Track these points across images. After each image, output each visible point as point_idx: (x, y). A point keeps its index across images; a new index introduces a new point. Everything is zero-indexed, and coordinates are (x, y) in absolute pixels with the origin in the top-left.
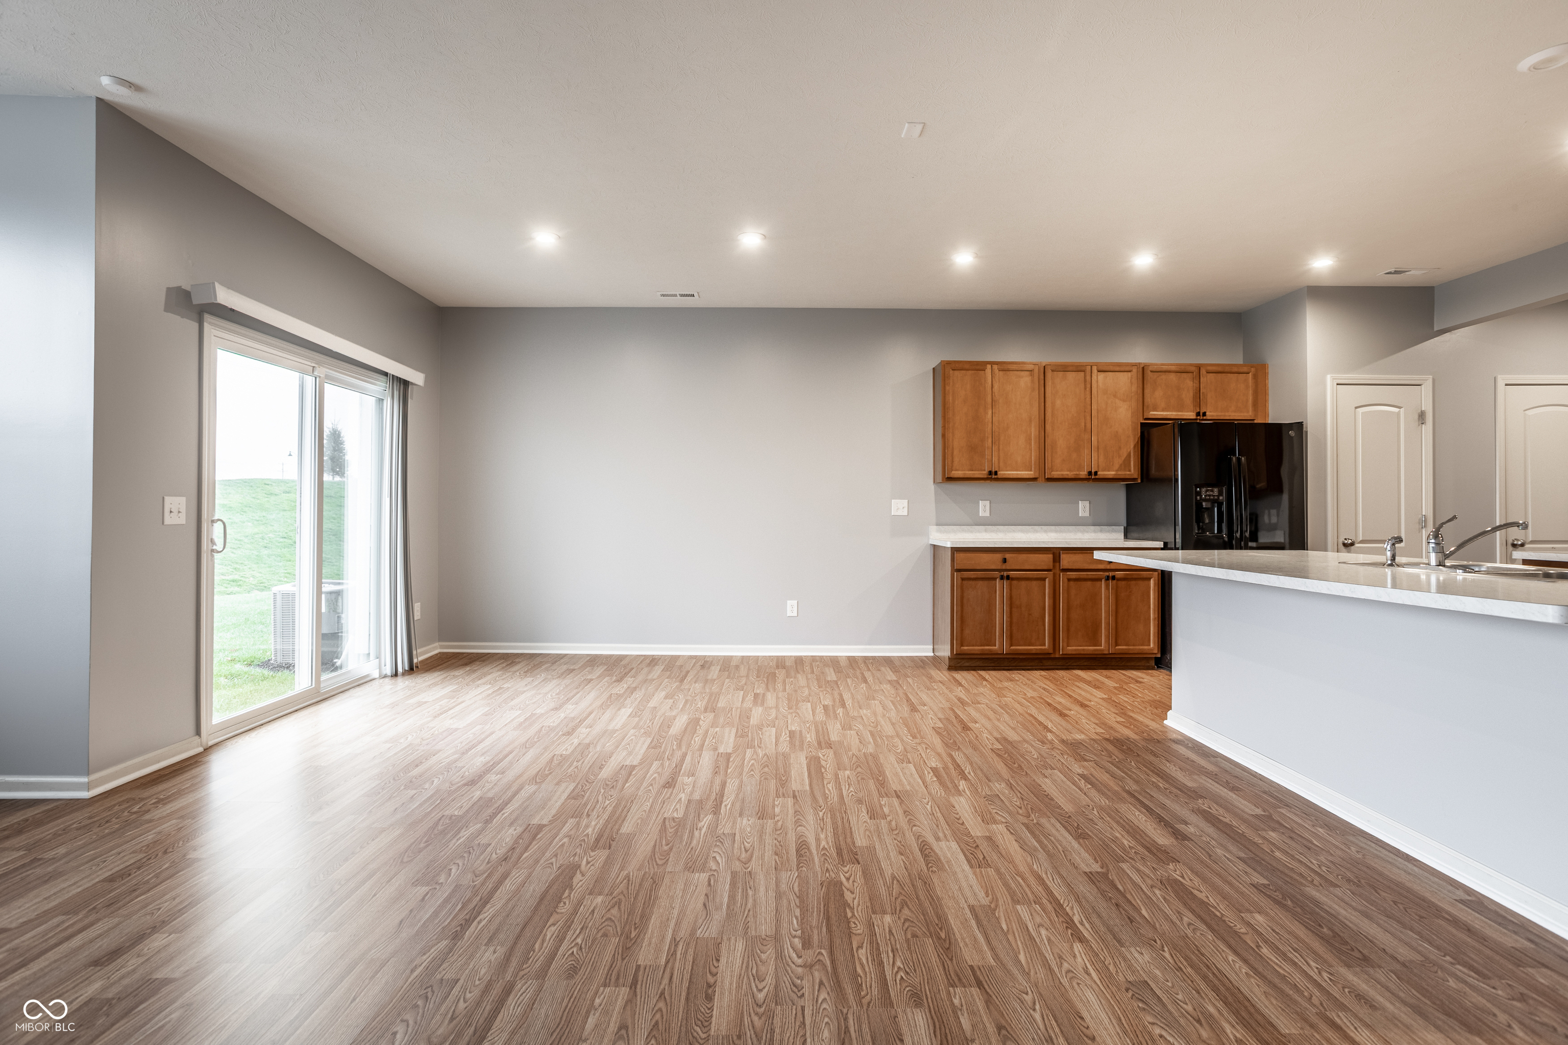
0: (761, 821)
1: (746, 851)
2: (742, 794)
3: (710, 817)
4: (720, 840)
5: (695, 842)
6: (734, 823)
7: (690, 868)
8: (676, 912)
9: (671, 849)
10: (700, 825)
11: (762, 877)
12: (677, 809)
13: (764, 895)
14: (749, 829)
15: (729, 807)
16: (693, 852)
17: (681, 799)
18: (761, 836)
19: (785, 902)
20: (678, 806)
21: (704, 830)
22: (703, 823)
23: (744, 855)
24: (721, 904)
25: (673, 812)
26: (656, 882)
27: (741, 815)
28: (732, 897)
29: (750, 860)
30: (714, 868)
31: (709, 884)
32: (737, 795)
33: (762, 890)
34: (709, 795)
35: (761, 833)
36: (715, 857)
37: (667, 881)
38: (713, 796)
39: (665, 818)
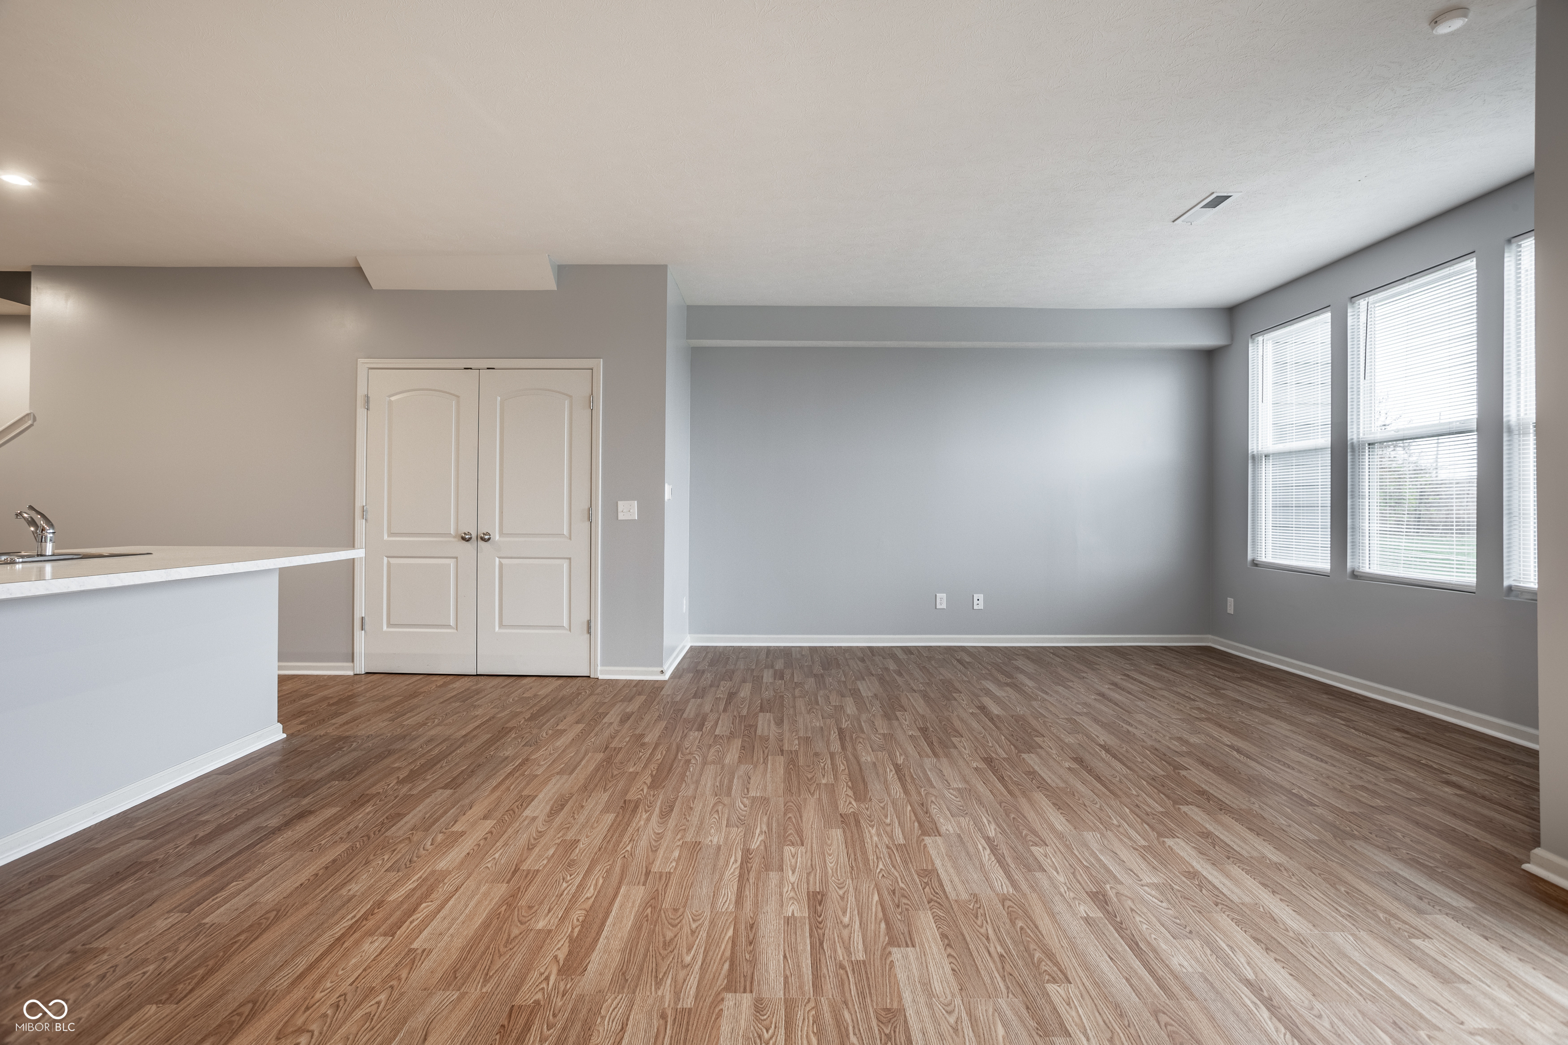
0: (698, 840)
1: (717, 811)
2: (715, 880)
3: (753, 846)
4: (742, 822)
5: (765, 819)
6: (726, 838)
7: (765, 800)
8: (768, 775)
9: (785, 814)
10: (762, 837)
11: (707, 793)
12: (793, 857)
13: (709, 781)
14: (713, 831)
15: (732, 860)
16: (765, 811)
17: (793, 872)
18: (702, 824)
19: (694, 779)
20: (793, 861)
21: (758, 831)
22: (760, 839)
23: (720, 808)
24: (738, 778)
25: (796, 853)
26: (788, 790)
27: (719, 848)
28: (731, 782)
29: (715, 804)
30: (745, 799)
31: (748, 789)
32: (721, 879)
33: (709, 785)
34: (758, 878)
35: (700, 828)
36: (745, 807)
37: (781, 792)
38: (752, 875)
39: (803, 845)
